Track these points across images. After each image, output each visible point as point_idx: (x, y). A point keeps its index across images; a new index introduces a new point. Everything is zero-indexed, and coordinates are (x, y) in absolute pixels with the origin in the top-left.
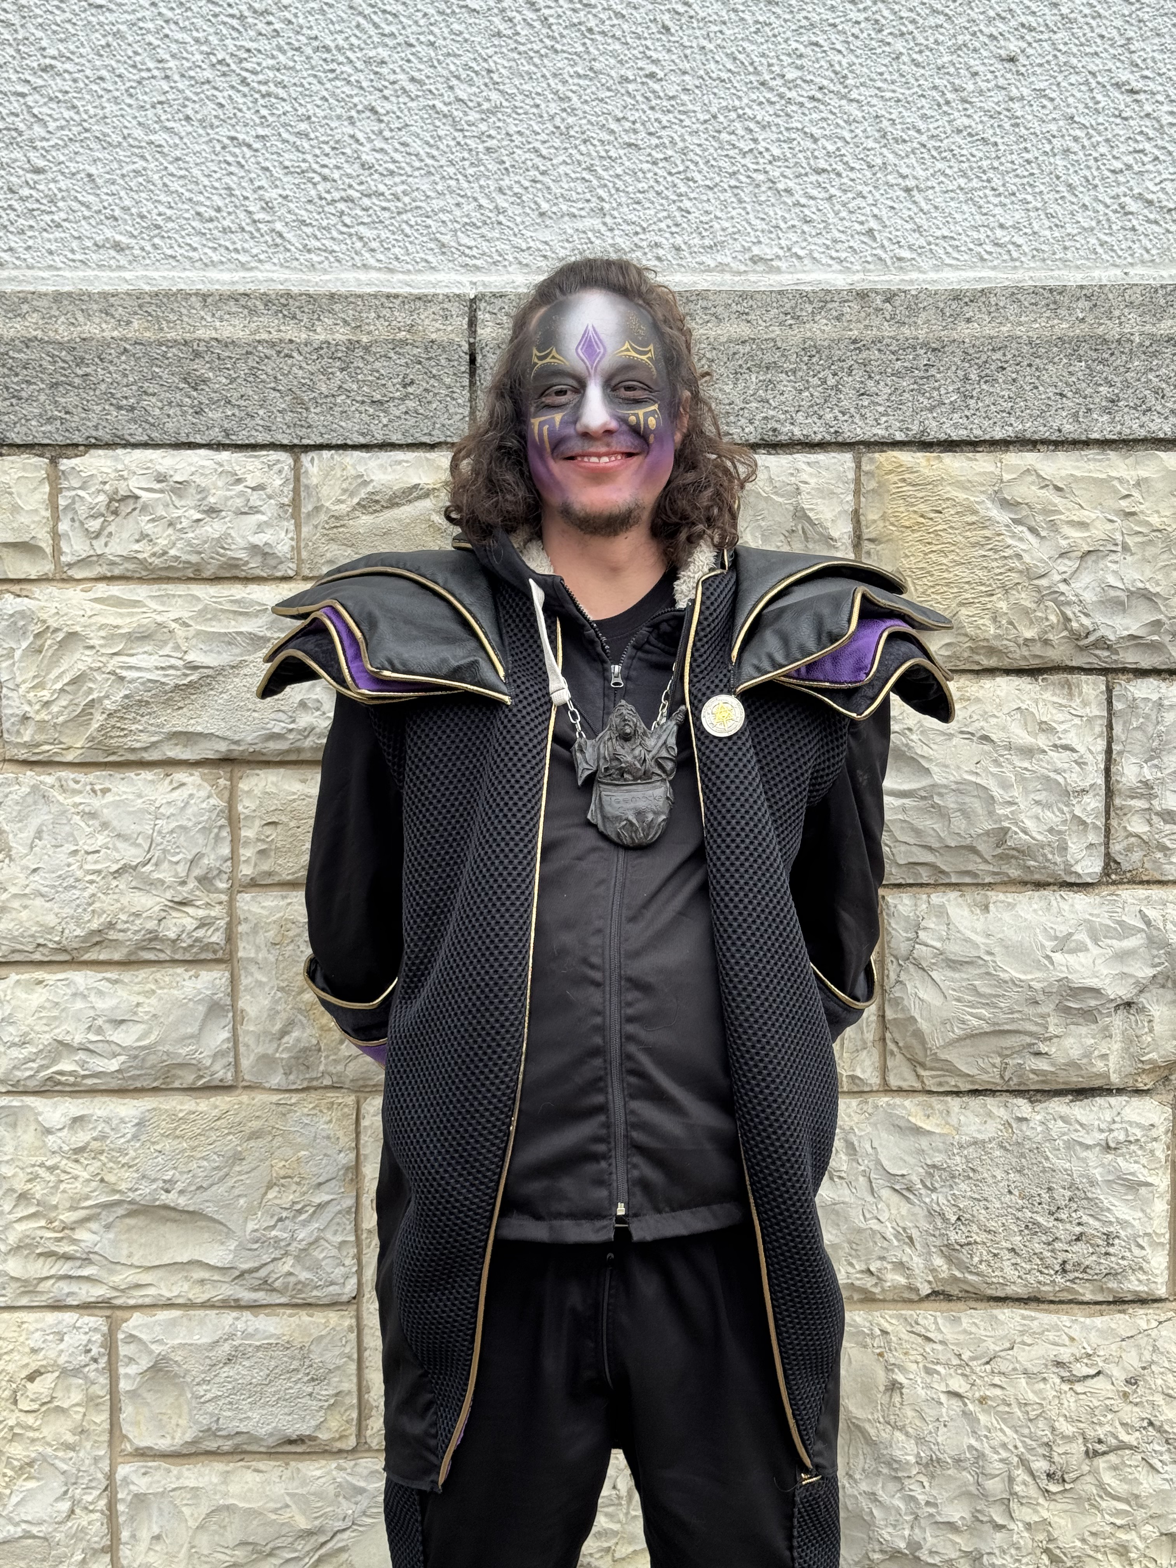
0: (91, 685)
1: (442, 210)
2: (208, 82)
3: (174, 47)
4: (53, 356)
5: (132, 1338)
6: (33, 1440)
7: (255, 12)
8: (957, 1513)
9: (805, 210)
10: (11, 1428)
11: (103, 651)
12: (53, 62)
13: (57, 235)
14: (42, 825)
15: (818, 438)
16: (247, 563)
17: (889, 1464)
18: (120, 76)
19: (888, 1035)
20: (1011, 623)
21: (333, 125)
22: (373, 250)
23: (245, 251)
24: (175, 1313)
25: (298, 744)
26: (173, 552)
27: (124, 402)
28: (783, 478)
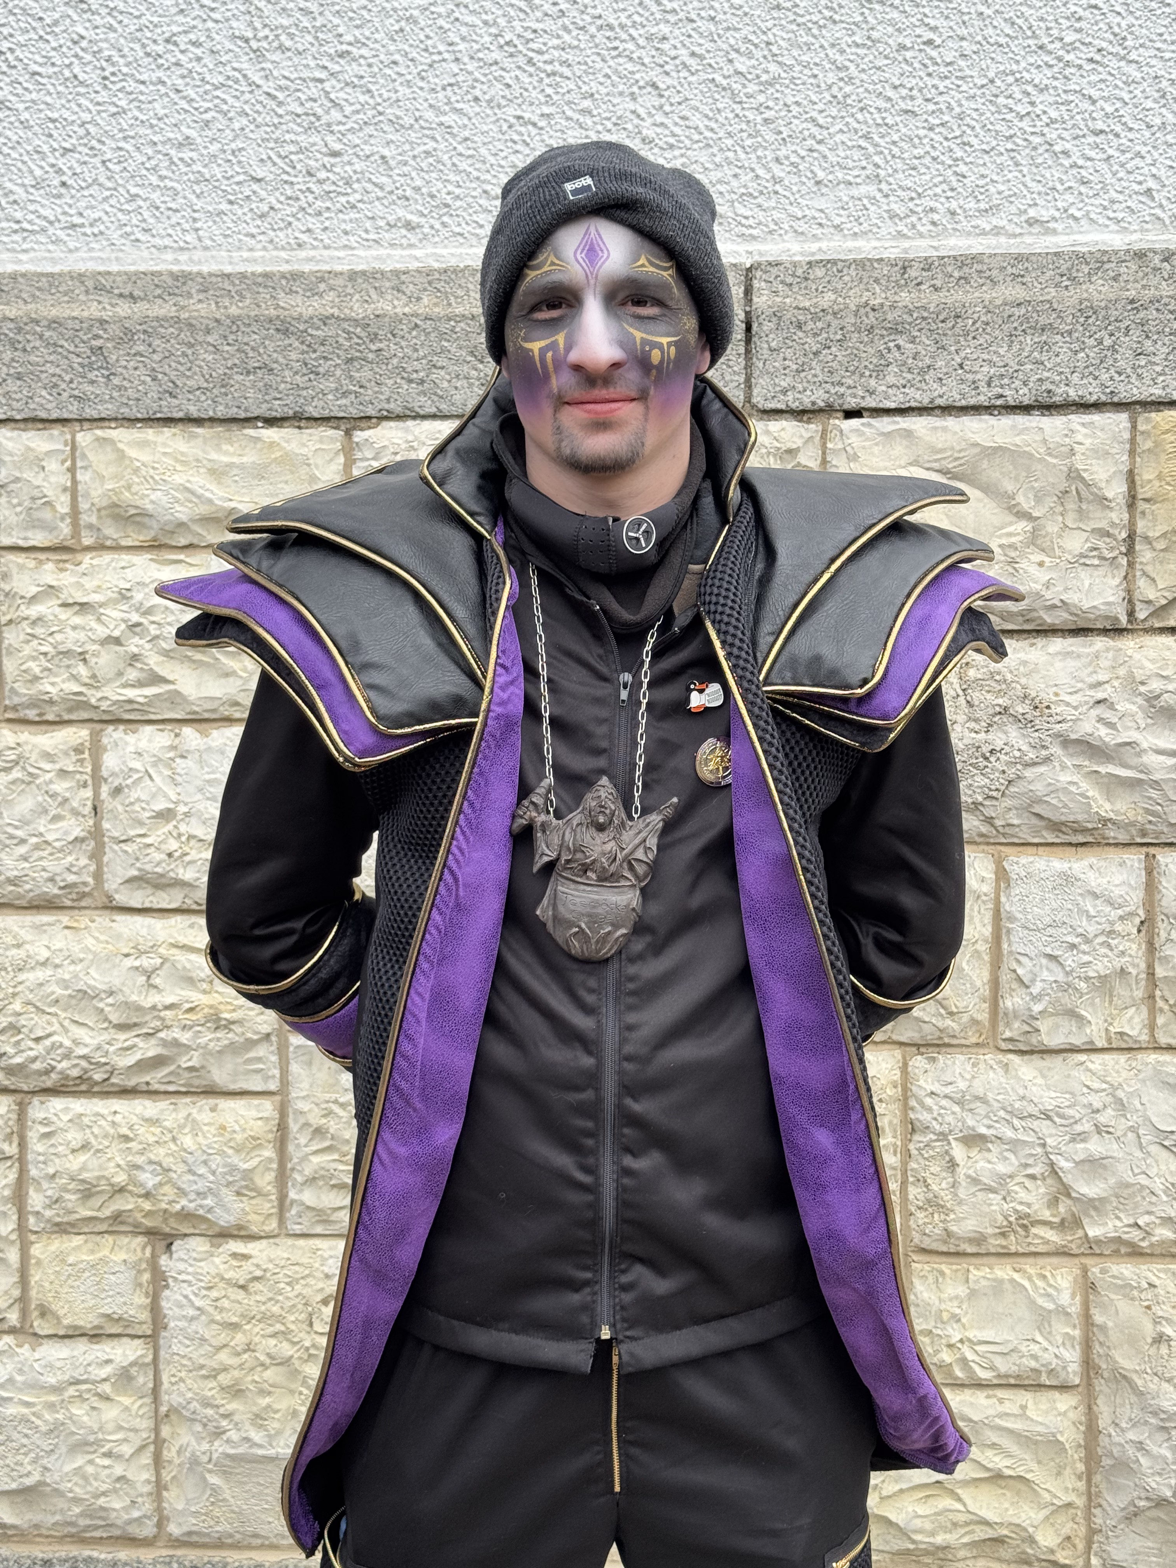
1: (720, 182)
2: (496, 63)
3: (464, 30)
4: (348, 333)
9: (1084, 172)
12: (349, 48)
13: (353, 215)
15: (1094, 398)
17: (1155, 1414)
18: (412, 60)
19: (1158, 993)
21: (615, 101)
27: (415, 376)
28: (1057, 439)
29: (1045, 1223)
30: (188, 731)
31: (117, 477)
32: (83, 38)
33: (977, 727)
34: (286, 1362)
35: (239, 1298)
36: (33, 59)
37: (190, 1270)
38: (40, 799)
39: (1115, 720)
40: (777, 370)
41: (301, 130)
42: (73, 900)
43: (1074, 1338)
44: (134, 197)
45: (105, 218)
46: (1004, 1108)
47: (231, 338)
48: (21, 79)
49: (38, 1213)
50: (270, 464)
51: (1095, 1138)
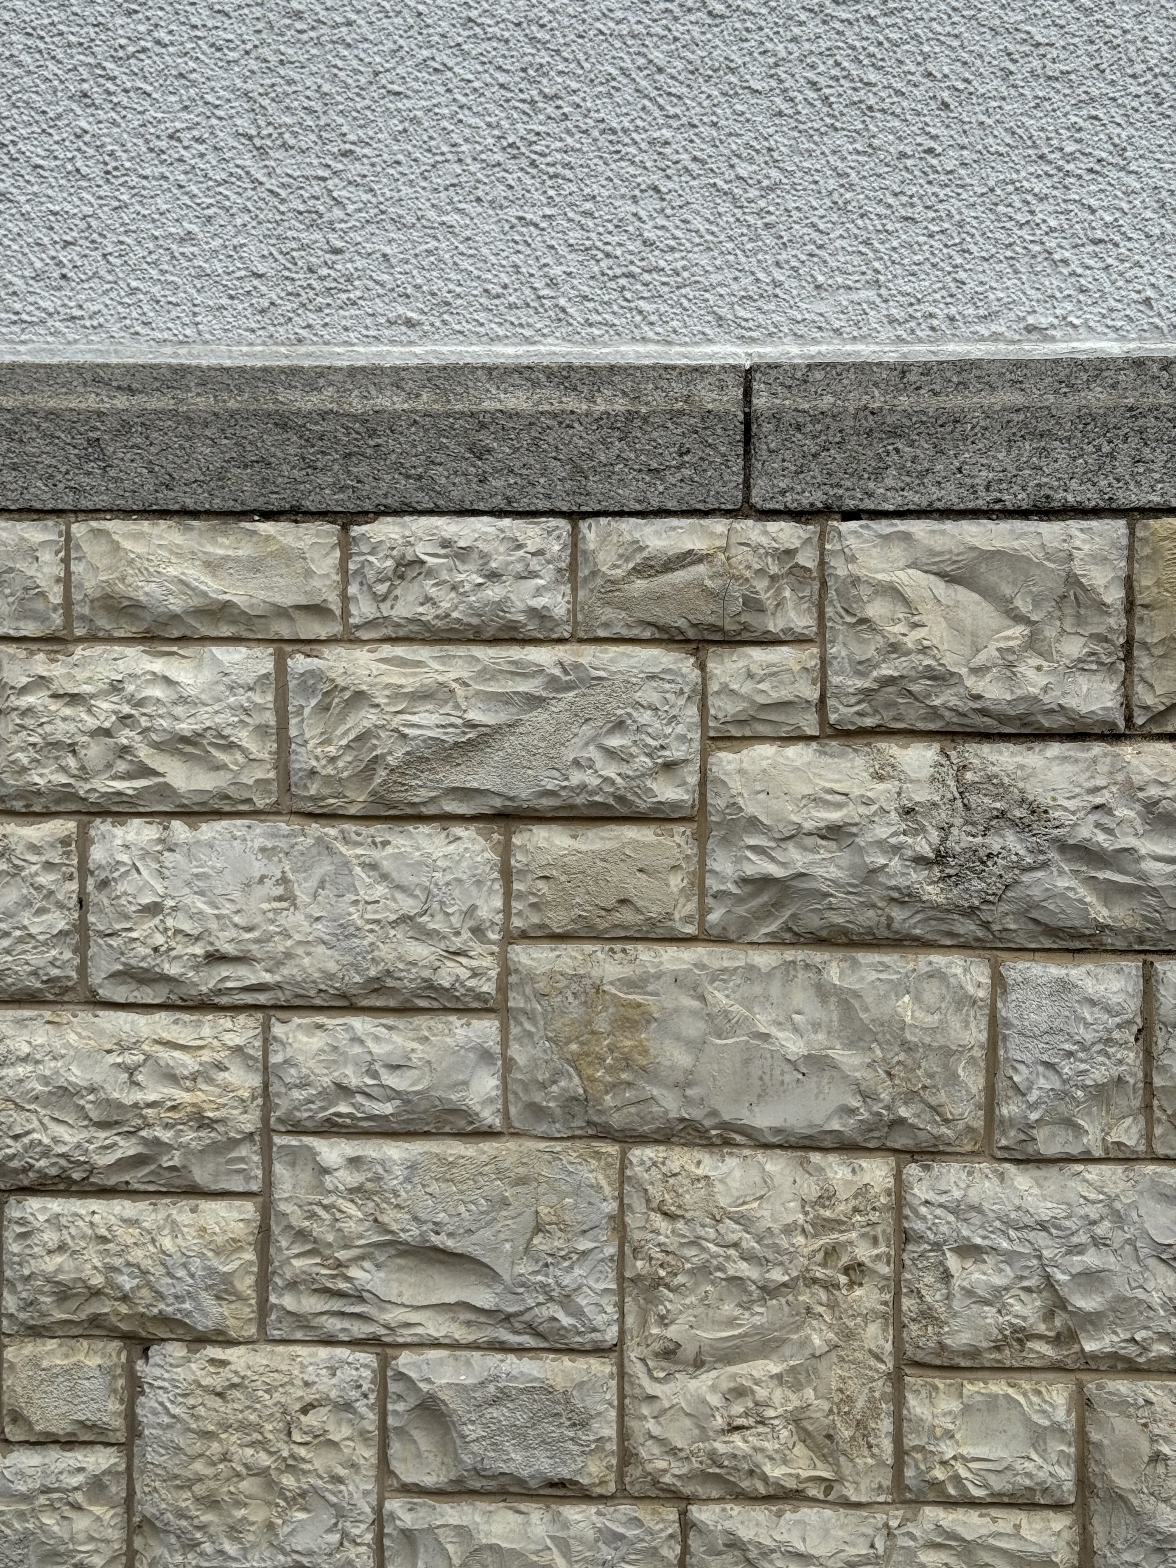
0: (375, 742)
1: (720, 284)
2: (499, 164)
3: (467, 131)
4: (347, 428)
5: (401, 1376)
6: (305, 1472)
7: (545, 96)
9: (1082, 281)
10: (285, 1459)
11: (387, 709)
12: (353, 147)
13: (353, 312)
14: (325, 875)
15: (1093, 503)
16: (526, 625)
17: (1151, 1535)
18: (415, 160)
19: (1156, 1102)
21: (617, 204)
22: (652, 324)
23: (529, 325)
24: (443, 1353)
25: (570, 801)
26: (455, 615)
27: (413, 471)
28: (1055, 544)
29: (1040, 1337)
30: (177, 825)
31: (110, 568)
32: (86, 132)
33: (974, 831)
34: (264, 1473)
35: (216, 1406)
36: (35, 151)
37: (166, 1375)
38: (25, 891)
39: (1112, 826)
40: (776, 470)
41: (302, 227)
42: (56, 995)
43: (1069, 1455)
44: (134, 291)
45: (105, 311)
46: (998, 1218)
47: (229, 432)
48: (23, 172)
49: (12, 1315)
50: (266, 557)
51: (1092, 1250)
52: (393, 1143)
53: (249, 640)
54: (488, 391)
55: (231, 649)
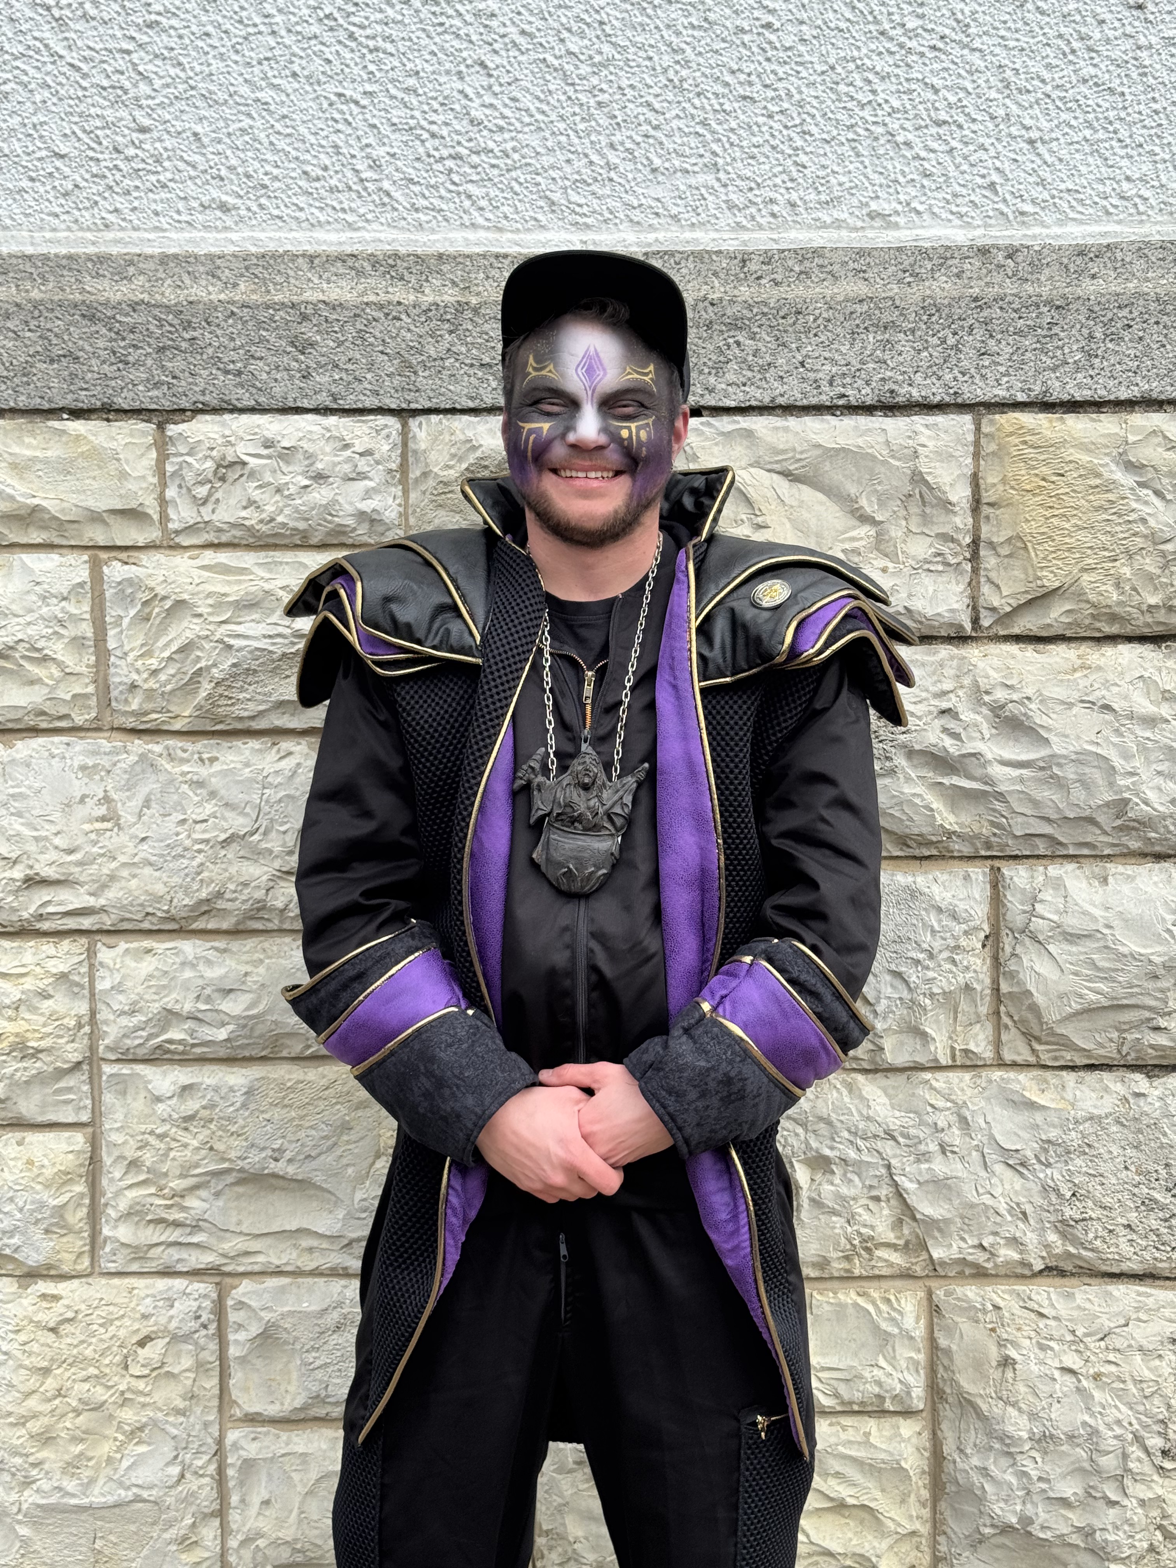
0: (199, 653)
1: (552, 167)
2: (316, 37)
4: (160, 320)
5: (241, 1305)
6: (144, 1405)
8: (1069, 1489)
9: (926, 164)
10: (123, 1393)
11: (211, 619)
12: (159, 18)
13: (164, 195)
14: (150, 794)
15: (938, 398)
16: (355, 529)
17: (1001, 1440)
18: (226, 32)
19: (1002, 1008)
20: (1134, 589)
21: (442, 79)
22: (482, 209)
23: (352, 210)
24: (285, 1281)
26: (280, 519)
27: (232, 366)
28: (901, 441)
29: (888, 1245)
34: (99, 1407)
35: (49, 1341)
39: (959, 730)
41: (106, 103)
43: (918, 1363)
46: (848, 1129)
47: (33, 324)
50: (76, 458)
51: (939, 1158)
52: (229, 1069)
53: (62, 546)
54: (309, 280)
55: (42, 556)
